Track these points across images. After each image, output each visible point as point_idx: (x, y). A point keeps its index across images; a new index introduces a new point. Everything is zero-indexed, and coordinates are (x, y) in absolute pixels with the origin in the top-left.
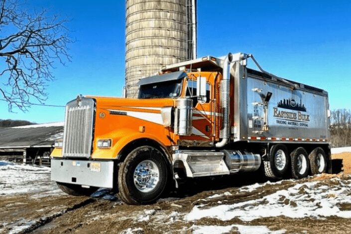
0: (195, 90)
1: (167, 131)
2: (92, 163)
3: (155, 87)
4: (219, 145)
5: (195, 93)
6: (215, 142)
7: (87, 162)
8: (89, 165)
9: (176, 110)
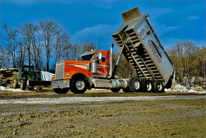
0: (98, 57)
1: (88, 72)
2: (64, 81)
3: (86, 57)
4: (109, 77)
5: (98, 59)
6: (107, 76)
7: (62, 80)
8: (63, 81)
9: (91, 64)
